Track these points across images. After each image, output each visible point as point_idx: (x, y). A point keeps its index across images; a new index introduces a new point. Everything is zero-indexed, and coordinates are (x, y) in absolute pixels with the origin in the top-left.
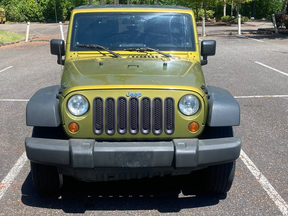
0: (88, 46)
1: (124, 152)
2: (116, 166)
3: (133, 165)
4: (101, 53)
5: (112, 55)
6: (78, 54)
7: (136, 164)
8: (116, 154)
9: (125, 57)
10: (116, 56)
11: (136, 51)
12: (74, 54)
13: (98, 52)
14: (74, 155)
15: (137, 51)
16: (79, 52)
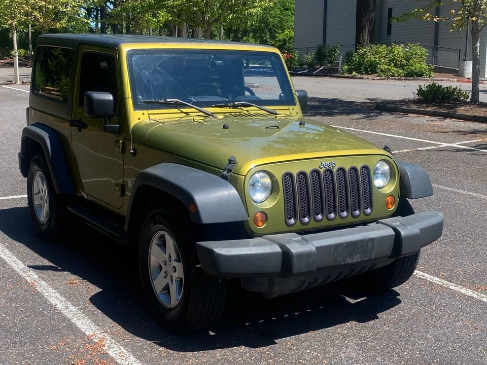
0: (163, 101)
1: (345, 243)
2: (335, 264)
3: (354, 260)
4: (182, 112)
5: (201, 114)
6: (149, 114)
7: (357, 259)
8: (337, 246)
9: (221, 117)
10: (208, 115)
11: (228, 106)
12: (143, 114)
13: (176, 111)
14: (295, 255)
15: (230, 107)
16: (150, 112)
